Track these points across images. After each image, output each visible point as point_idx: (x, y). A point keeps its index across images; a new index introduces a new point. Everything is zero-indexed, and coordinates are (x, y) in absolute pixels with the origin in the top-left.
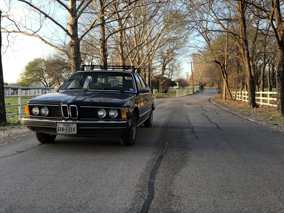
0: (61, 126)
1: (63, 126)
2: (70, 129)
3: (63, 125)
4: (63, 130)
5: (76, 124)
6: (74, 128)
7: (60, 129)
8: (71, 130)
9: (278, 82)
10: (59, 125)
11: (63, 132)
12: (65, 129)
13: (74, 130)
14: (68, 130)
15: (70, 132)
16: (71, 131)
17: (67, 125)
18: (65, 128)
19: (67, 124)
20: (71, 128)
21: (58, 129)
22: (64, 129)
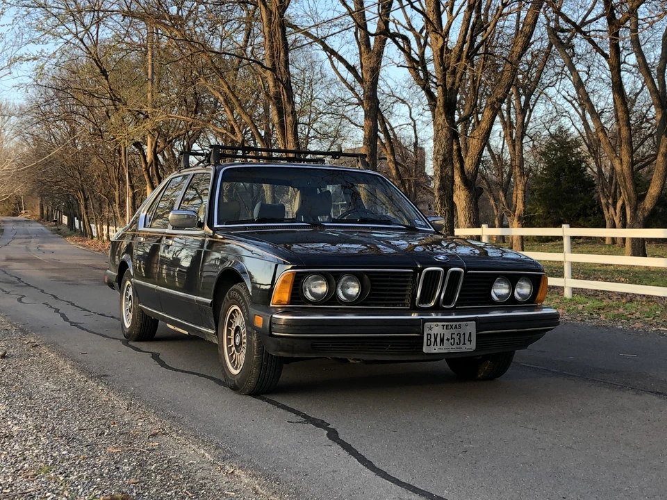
0: (437, 329)
1: (444, 331)
2: (462, 336)
3: (443, 326)
4: (442, 340)
5: (474, 322)
6: (470, 333)
7: (433, 339)
8: (462, 342)
9: (441, 204)
10: (430, 329)
11: (442, 347)
12: (448, 340)
13: (471, 341)
14: (457, 341)
15: (461, 346)
16: (464, 344)
17: (453, 327)
18: (447, 336)
19: (454, 324)
20: (464, 334)
21: (428, 340)
22: (445, 338)
